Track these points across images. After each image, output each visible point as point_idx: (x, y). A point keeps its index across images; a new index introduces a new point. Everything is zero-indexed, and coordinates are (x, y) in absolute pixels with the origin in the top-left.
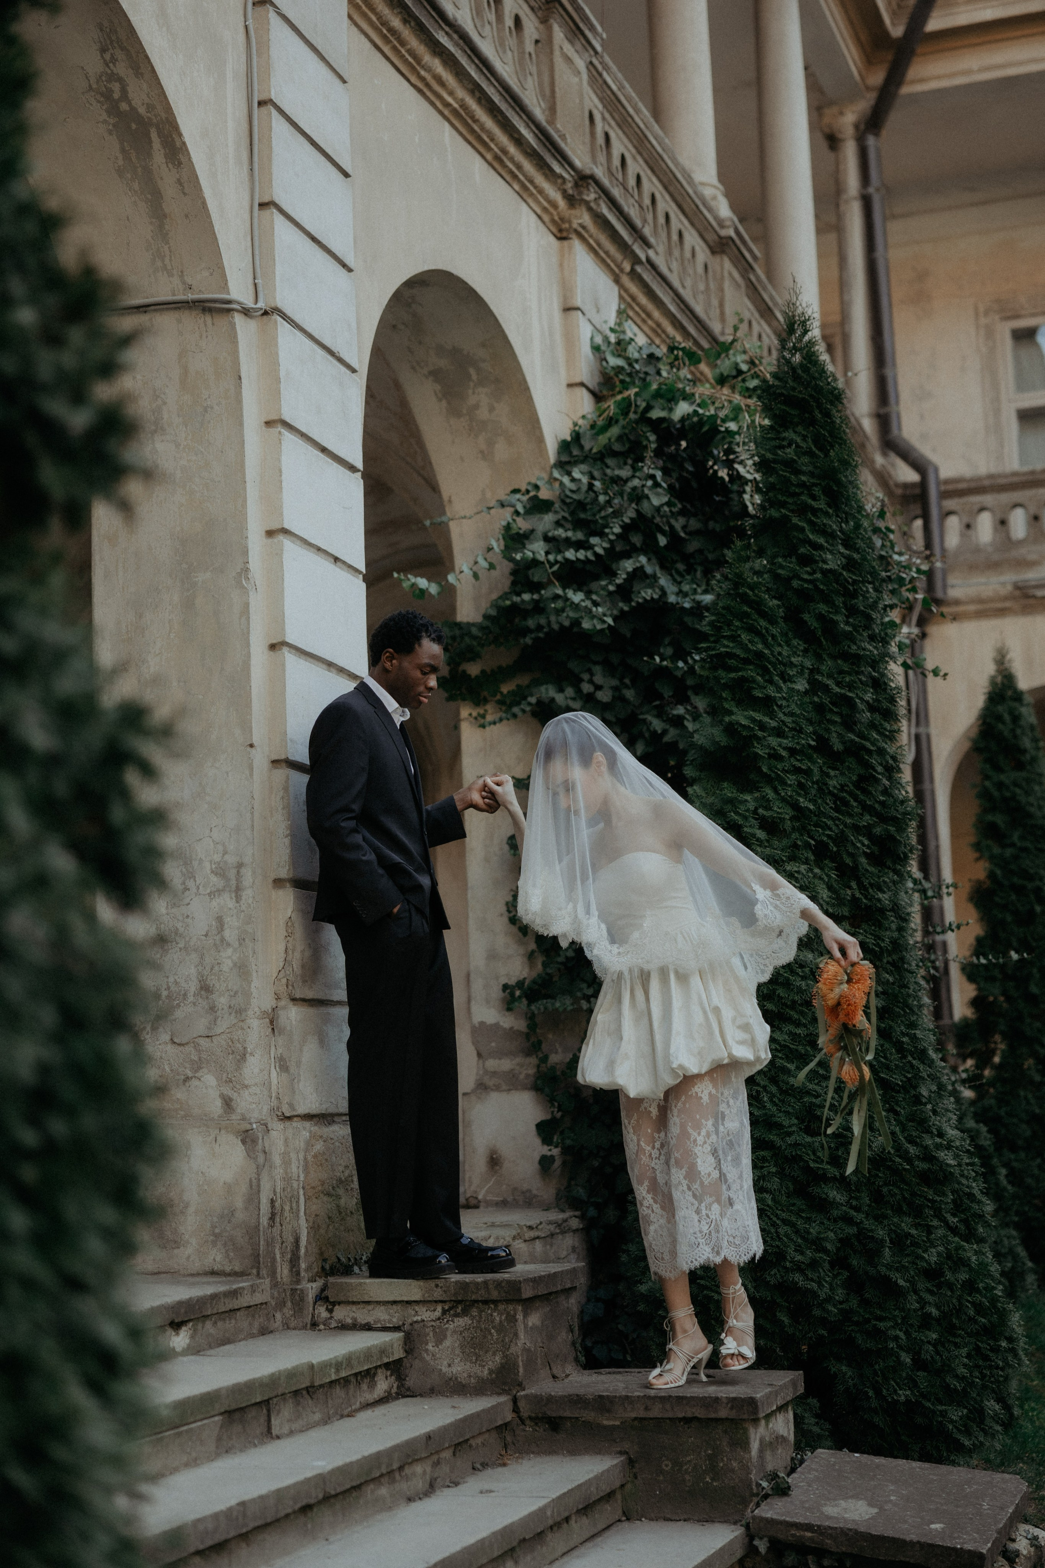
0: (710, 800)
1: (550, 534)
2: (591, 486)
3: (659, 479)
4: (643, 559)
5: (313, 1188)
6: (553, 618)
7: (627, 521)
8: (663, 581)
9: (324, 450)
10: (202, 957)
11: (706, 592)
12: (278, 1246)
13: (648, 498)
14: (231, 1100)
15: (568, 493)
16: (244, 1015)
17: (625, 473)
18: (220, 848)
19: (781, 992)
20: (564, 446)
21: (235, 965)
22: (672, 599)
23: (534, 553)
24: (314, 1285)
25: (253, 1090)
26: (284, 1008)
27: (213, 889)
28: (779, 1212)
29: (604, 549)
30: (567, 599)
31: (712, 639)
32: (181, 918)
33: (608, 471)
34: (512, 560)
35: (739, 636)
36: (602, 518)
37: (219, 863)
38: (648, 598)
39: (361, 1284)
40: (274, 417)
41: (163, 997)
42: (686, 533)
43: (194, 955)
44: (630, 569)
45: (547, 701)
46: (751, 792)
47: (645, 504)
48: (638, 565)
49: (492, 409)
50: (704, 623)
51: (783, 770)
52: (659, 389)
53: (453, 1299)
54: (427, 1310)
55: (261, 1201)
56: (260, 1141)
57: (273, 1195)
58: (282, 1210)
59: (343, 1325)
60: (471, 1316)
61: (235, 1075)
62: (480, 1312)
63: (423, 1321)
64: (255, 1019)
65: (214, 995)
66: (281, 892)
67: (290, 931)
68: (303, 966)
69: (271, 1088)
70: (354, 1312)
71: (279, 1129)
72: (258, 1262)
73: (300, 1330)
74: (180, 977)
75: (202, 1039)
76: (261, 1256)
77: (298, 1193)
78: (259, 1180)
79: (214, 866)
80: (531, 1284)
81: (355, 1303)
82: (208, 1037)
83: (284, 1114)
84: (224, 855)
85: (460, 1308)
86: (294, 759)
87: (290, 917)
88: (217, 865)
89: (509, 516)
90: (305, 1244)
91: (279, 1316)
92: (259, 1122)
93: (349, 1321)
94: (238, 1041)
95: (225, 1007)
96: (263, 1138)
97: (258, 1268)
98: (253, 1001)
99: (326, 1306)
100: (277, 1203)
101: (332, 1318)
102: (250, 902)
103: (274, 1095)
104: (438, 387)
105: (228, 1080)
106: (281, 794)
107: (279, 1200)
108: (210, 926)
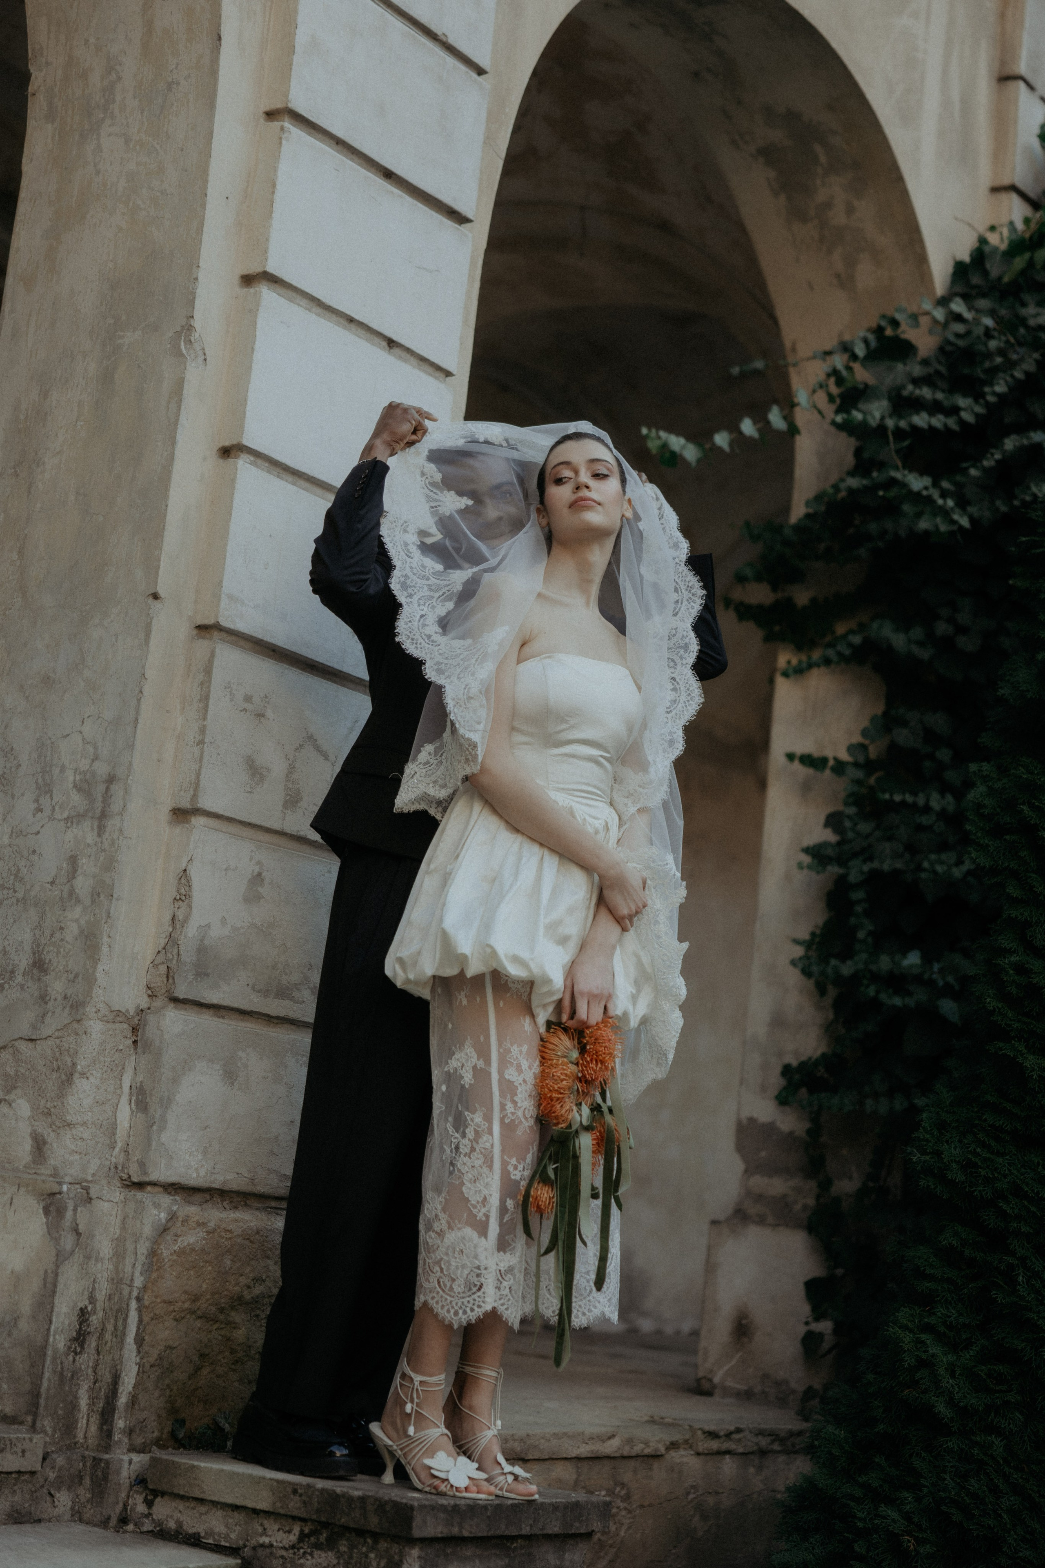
1: (905, 393)
4: (1038, 436)
5: (167, 1303)
6: (903, 524)
7: (1018, 374)
9: (388, 175)
10: (42, 916)
12: (83, 1386)
14: (45, 1143)
15: (952, 338)
16: (81, 1010)
18: (90, 749)
20: (960, 271)
21: (82, 932)
23: (866, 415)
24: (136, 1458)
25: (80, 1131)
26: (158, 1012)
27: (72, 813)
29: (977, 415)
30: (904, 485)
32: (25, 853)
36: (985, 371)
37: (84, 773)
39: (193, 1466)
40: (279, 105)
43: (33, 914)
44: (1010, 448)
45: (880, 646)
48: (1025, 442)
49: (849, 209)
53: (314, 1517)
54: (279, 1530)
55: (56, 1309)
56: (69, 1214)
57: (87, 1303)
58: (102, 1330)
59: (161, 1530)
60: (338, 1551)
61: (56, 1104)
62: (352, 1547)
63: (271, 1545)
64: (97, 1022)
65: (48, 977)
66: (178, 830)
67: (183, 891)
68: (201, 950)
69: (114, 1134)
70: (180, 1512)
71: (117, 1200)
72: (37, 1405)
73: (95, 1525)
74: (11, 943)
75: (23, 1042)
76: (43, 1396)
77: (128, 1305)
78: (57, 1275)
79: (78, 778)
80: (442, 1515)
81: (183, 1498)
82: (31, 1040)
83: (130, 1177)
84: (93, 761)
85: (325, 1535)
86: (232, 627)
87: (185, 870)
88: (82, 776)
89: (839, 361)
90: (131, 1389)
91: (64, 1499)
92: (77, 1184)
93: (172, 1525)
94: (68, 1051)
95: (59, 998)
96: (75, 1210)
97: (35, 1415)
98: (98, 992)
99: (144, 1494)
100: (94, 1317)
101: (150, 1514)
102: (115, 837)
103: (119, 1145)
104: (772, 174)
105: (46, 1110)
106: (201, 677)
107: (100, 1313)
108: (59, 869)
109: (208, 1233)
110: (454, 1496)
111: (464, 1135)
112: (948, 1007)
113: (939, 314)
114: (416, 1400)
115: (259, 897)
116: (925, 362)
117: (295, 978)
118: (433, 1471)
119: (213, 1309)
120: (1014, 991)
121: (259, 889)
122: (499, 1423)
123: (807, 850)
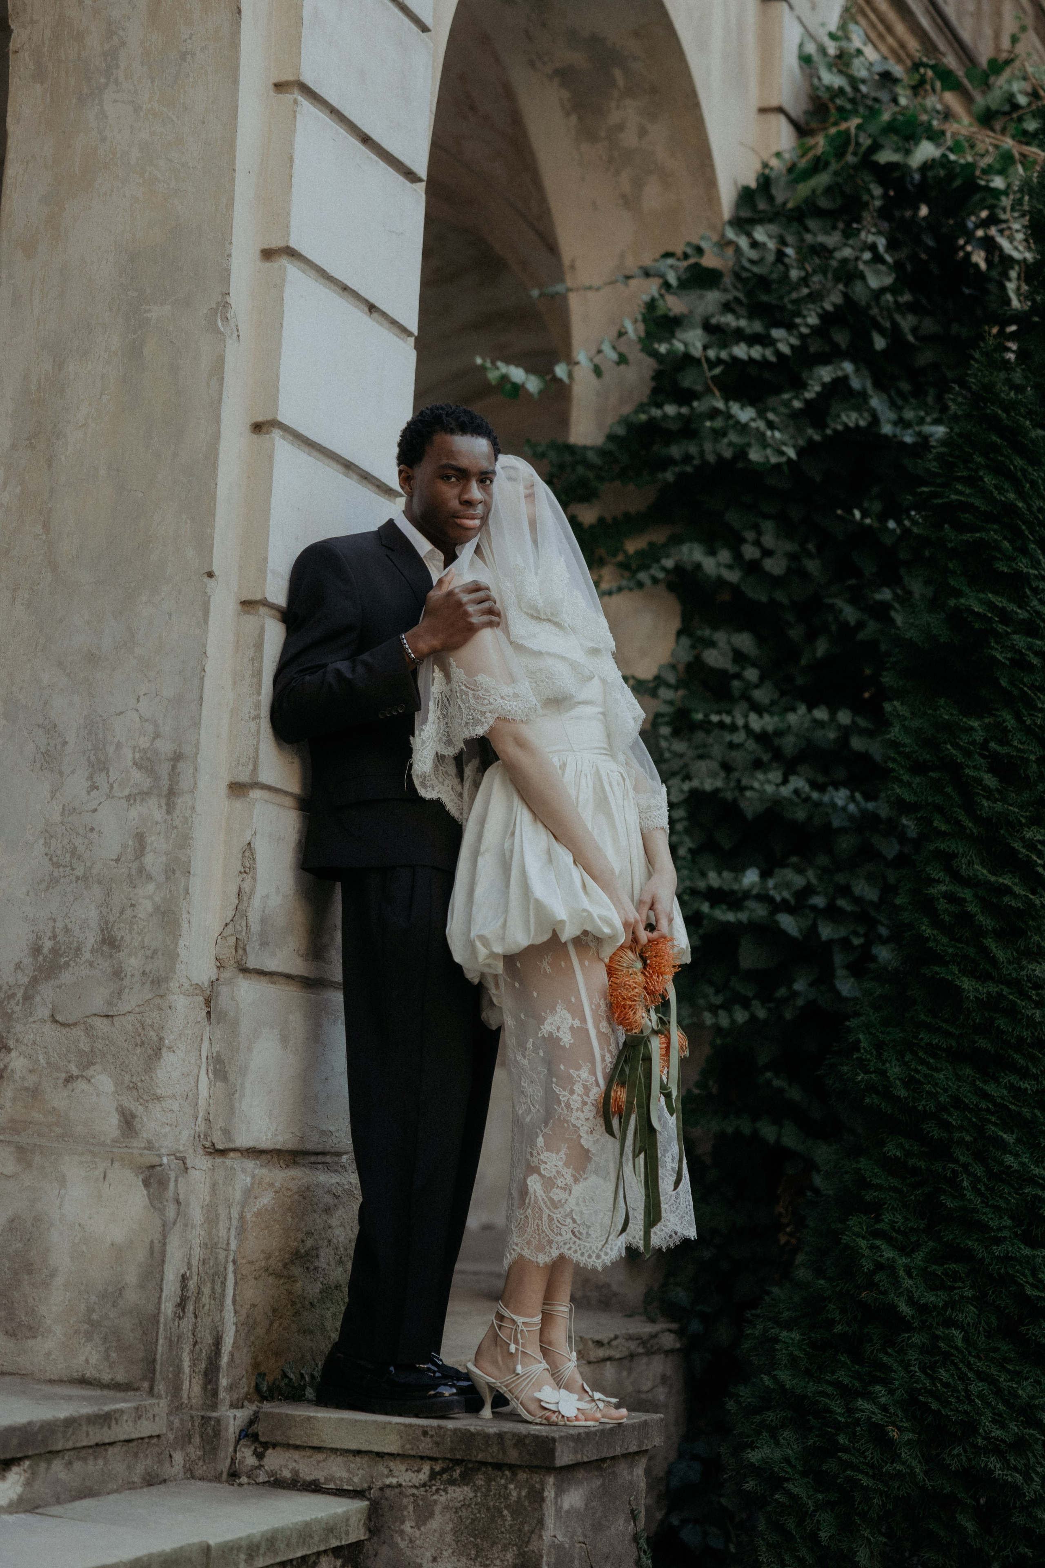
0: (915, 723)
1: (714, 321)
2: (780, 255)
3: (881, 249)
4: (848, 367)
5: (251, 1263)
6: (708, 446)
7: (828, 307)
8: (876, 402)
10: (108, 893)
11: (937, 422)
12: (187, 1348)
13: (862, 277)
14: (133, 1116)
15: (746, 264)
16: (164, 985)
17: (831, 240)
18: (150, 728)
19: (1001, 1023)
20: (746, 196)
21: (157, 909)
22: (887, 429)
23: (686, 345)
24: (239, 1413)
25: (169, 1103)
26: (229, 982)
27: (134, 791)
28: (972, 1360)
29: (792, 347)
30: (729, 416)
31: (939, 481)
32: (81, 831)
33: (809, 238)
34: (654, 354)
35: (981, 478)
36: (793, 302)
37: (145, 751)
38: (851, 425)
39: (309, 1418)
40: (290, 77)
41: (46, 950)
42: (916, 337)
43: (96, 890)
44: (827, 379)
45: (689, 567)
46: (980, 717)
47: (858, 288)
48: (840, 373)
49: (643, 132)
50: (930, 456)
51: (1032, 687)
52: (894, 120)
53: (448, 1456)
54: (407, 1470)
55: (165, 1277)
56: (172, 1185)
57: (186, 1269)
58: (198, 1293)
59: (276, 1480)
60: (475, 1485)
61: (143, 1078)
62: (489, 1480)
63: (400, 1485)
64: (181, 996)
65: (121, 953)
66: (238, 804)
67: (247, 864)
68: (263, 921)
69: (197, 1104)
70: (295, 1461)
71: (204, 1168)
72: (154, 1371)
73: (210, 1481)
74: (74, 921)
75: (98, 1019)
76: (159, 1362)
77: (225, 1269)
78: (165, 1244)
79: (137, 756)
80: (572, 1444)
81: (297, 1447)
82: (107, 1016)
83: (213, 1145)
84: (154, 739)
85: (458, 1471)
86: (275, 602)
87: (249, 844)
88: (142, 754)
89: (650, 287)
90: (231, 1347)
91: (178, 1457)
92: (173, 1155)
93: (287, 1474)
94: (152, 1026)
95: (137, 973)
96: (176, 1181)
97: (152, 1381)
98: (180, 966)
99: (253, 1448)
100: (192, 1282)
101: (261, 1467)
102: (187, 815)
103: (201, 1115)
104: (565, 94)
105: (131, 1085)
106: (251, 652)
107: (195, 1277)
108: (125, 846)
109: (276, 1192)
110: (565, 1425)
111: (572, 1092)
112: (788, 923)
114: (521, 1341)
118: (543, 1404)
119: (280, 1264)
120: (947, 918)
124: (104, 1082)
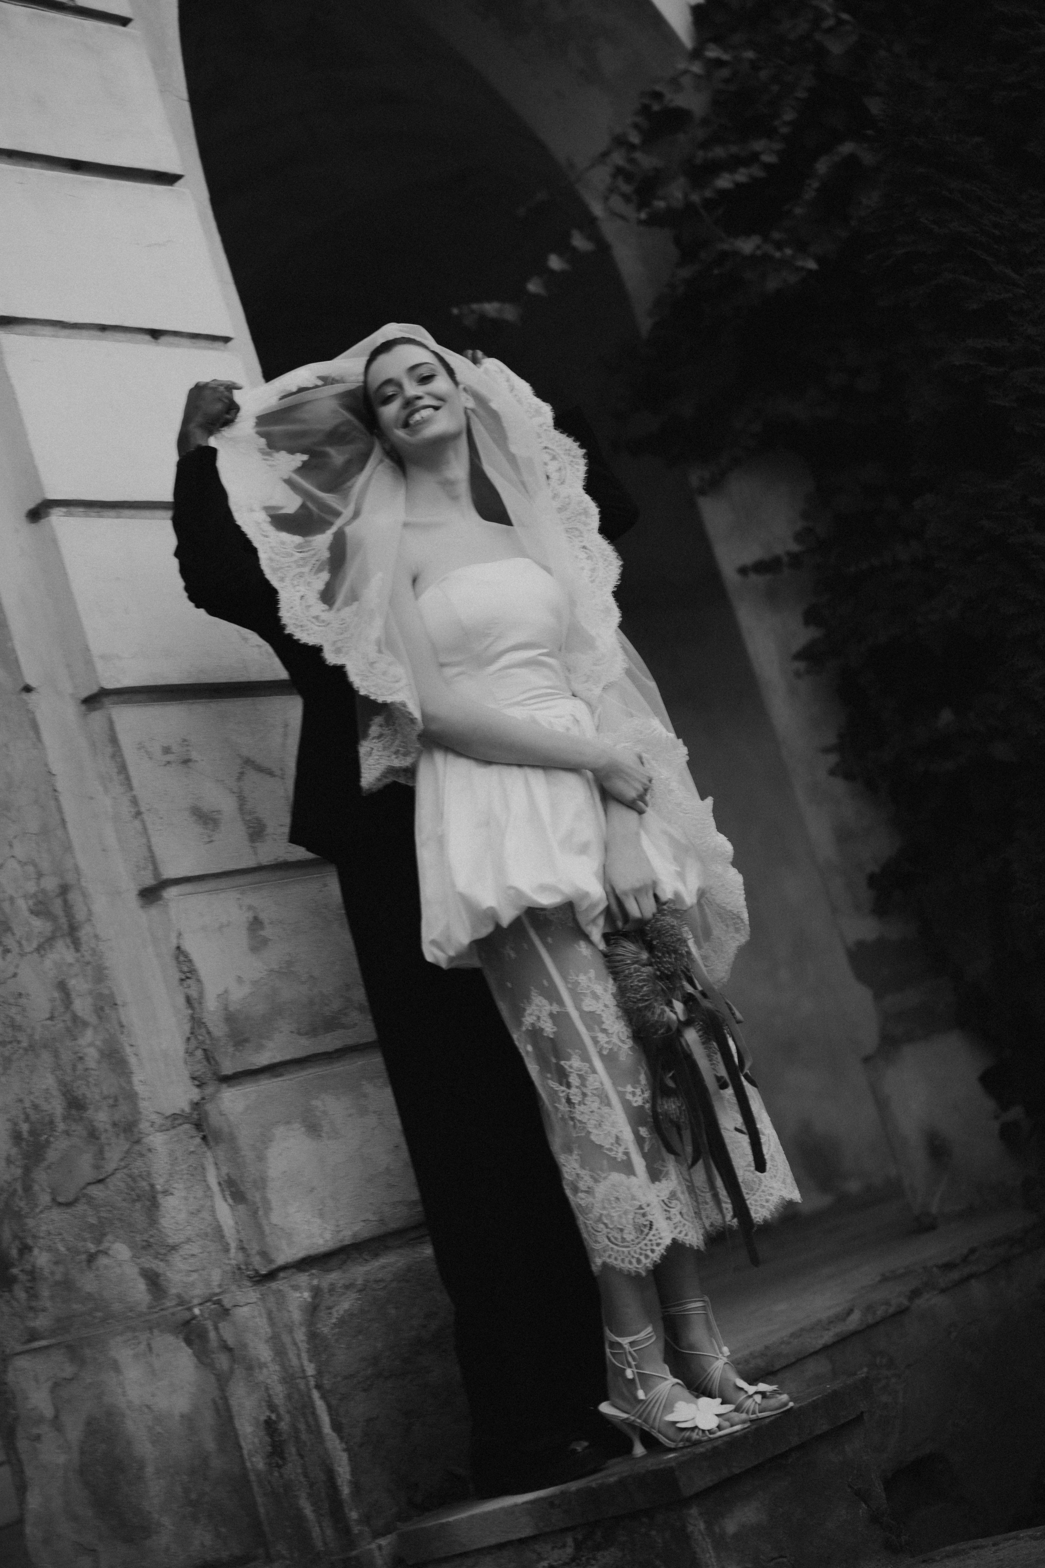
1: (699, 161)
4: (850, 146)
5: (349, 1377)
10: (56, 1055)
14: (157, 1275)
15: (722, 86)
16: (136, 1130)
18: (30, 869)
20: (701, 14)
21: (102, 1052)
24: (383, 1542)
25: (187, 1249)
26: (213, 1097)
27: (40, 940)
29: (780, 152)
30: (737, 253)
32: (12, 1001)
37: (35, 895)
41: (25, 1135)
43: (46, 1056)
44: (825, 171)
45: (783, 423)
48: (838, 158)
53: (582, 1521)
54: (553, 1549)
55: (240, 1433)
56: (212, 1335)
57: (268, 1413)
58: (296, 1432)
60: (620, 1543)
61: (152, 1233)
62: (631, 1533)
64: (158, 1134)
65: (89, 1112)
66: (154, 911)
67: (185, 969)
68: (230, 1018)
69: (222, 1237)
71: (254, 1300)
72: (263, 1535)
74: (37, 1095)
75: (92, 1187)
76: (265, 1523)
77: (310, 1397)
78: (226, 1399)
79: (31, 902)
80: (706, 1464)
81: (445, 1560)
82: (100, 1181)
83: (257, 1272)
84: (38, 880)
85: (600, 1534)
86: (119, 686)
87: (178, 948)
88: (34, 900)
89: (618, 158)
90: (348, 1477)
92: (206, 1302)
94: (141, 1175)
95: (108, 1127)
96: (216, 1328)
97: (266, 1545)
98: (143, 1105)
100: (283, 1423)
102: (93, 946)
103: (233, 1245)
105: (145, 1244)
106: (109, 750)
107: (287, 1418)
108: (53, 1000)
109: (360, 1291)
112: (1001, 751)
113: (697, 68)
115: (265, 942)
116: (705, 122)
117: (336, 1005)
119: (398, 1363)
121: (262, 933)
122: (725, 1349)
123: (798, 656)
124: (121, 1251)
